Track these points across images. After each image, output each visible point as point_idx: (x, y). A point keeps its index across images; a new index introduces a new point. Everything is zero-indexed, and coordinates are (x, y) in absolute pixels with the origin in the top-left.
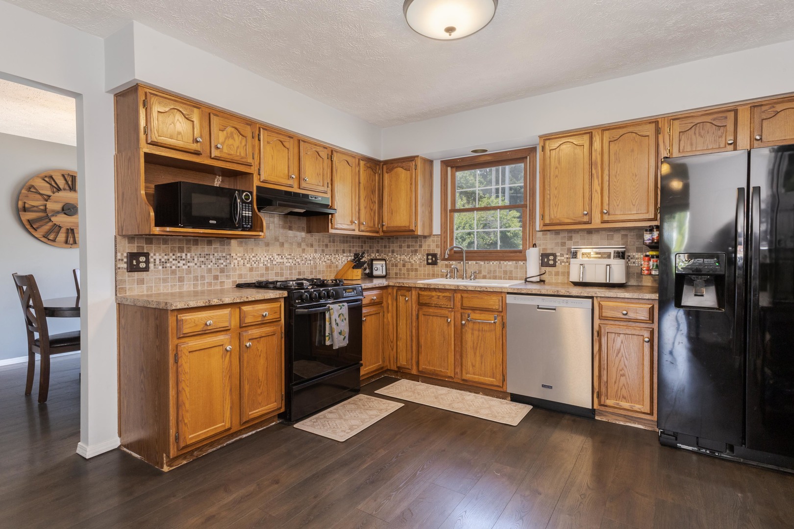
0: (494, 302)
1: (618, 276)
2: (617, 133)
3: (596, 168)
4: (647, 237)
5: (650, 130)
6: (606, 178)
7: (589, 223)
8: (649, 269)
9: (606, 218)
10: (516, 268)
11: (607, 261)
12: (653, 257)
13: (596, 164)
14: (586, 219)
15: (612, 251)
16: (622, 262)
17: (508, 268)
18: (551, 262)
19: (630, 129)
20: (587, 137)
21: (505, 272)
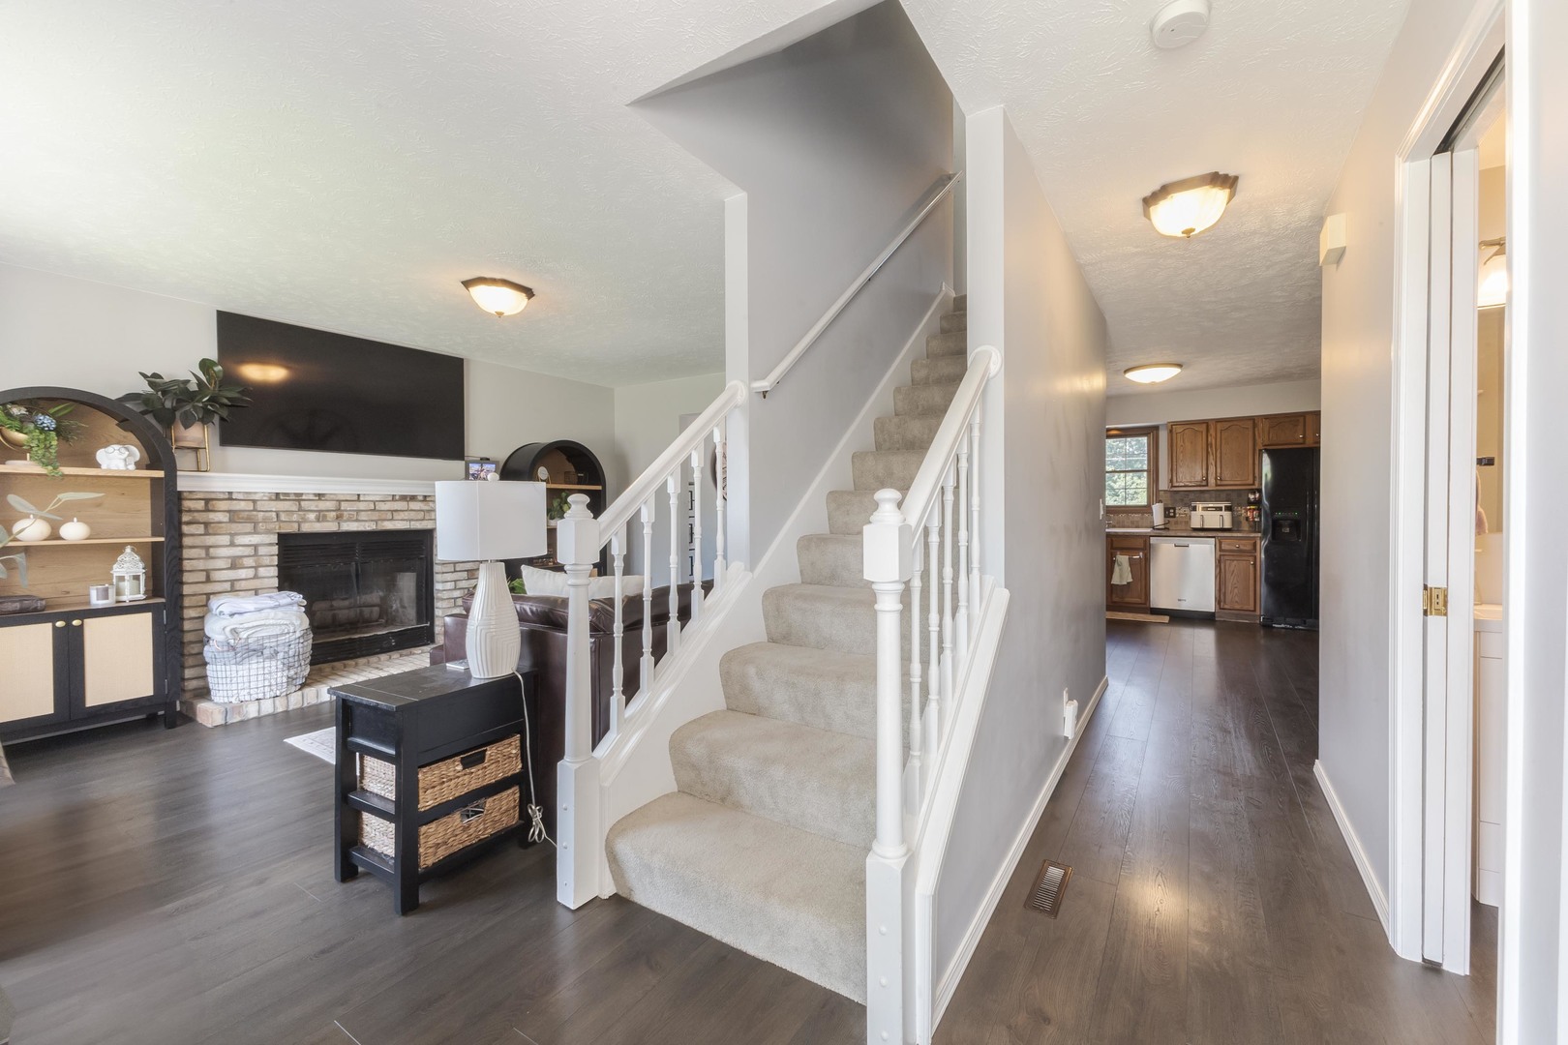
0: (1140, 543)
1: (1228, 525)
2: (1226, 425)
3: (1211, 447)
4: (1251, 497)
5: (1250, 424)
6: (1218, 455)
7: (1207, 485)
8: (1253, 518)
9: (1219, 482)
10: (1142, 519)
11: (1220, 513)
12: (1254, 510)
13: (1211, 444)
14: (1204, 483)
15: (1223, 506)
16: (1229, 513)
17: (1136, 519)
18: (1172, 514)
19: (1235, 423)
20: (1204, 426)
21: (1132, 522)
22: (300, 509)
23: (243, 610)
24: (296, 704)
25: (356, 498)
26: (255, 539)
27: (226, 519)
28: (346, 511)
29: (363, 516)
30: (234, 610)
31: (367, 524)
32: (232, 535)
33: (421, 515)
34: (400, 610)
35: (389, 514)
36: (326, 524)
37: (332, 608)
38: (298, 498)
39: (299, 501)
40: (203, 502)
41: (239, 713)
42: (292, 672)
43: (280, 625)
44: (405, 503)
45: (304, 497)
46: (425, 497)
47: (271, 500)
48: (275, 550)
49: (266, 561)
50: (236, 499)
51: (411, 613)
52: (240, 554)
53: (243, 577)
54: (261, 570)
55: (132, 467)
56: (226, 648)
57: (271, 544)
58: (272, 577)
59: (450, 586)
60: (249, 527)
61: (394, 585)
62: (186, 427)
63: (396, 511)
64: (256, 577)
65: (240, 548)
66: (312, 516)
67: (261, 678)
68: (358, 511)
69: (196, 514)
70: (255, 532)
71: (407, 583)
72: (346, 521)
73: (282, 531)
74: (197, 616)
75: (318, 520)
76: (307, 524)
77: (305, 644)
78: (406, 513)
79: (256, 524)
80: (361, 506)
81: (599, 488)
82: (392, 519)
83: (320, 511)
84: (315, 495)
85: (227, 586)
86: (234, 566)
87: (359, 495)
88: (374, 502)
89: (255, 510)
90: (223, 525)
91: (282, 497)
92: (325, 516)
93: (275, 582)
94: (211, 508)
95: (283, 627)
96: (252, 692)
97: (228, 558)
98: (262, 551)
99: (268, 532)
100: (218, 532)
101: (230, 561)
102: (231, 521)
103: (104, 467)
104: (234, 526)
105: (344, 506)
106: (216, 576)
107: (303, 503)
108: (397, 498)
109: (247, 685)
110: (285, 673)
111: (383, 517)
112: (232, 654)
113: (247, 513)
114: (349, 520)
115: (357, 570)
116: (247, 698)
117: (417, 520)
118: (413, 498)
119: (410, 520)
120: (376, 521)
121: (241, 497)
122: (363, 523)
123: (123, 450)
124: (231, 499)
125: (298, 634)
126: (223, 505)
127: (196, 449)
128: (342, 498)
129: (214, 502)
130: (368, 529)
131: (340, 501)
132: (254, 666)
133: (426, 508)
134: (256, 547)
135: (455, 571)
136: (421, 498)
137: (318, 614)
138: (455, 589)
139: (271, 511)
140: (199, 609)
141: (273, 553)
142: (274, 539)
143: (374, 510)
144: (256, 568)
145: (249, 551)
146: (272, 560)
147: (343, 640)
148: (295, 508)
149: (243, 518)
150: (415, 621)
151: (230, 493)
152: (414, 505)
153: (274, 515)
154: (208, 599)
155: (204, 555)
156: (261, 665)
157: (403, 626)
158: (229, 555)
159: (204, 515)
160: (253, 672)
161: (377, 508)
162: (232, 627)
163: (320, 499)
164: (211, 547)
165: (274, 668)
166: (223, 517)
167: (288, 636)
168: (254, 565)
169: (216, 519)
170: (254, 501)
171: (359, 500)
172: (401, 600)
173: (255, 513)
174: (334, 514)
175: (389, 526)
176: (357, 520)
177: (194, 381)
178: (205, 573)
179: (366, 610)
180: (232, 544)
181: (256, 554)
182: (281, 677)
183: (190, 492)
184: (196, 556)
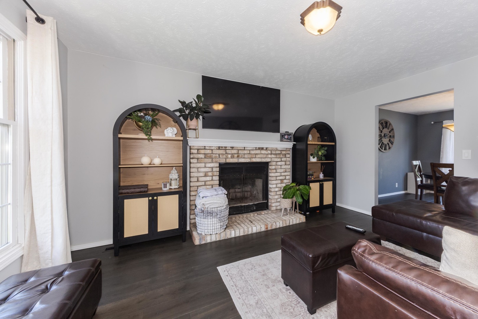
22: (226, 153)
23: (206, 196)
24: (223, 237)
25: (243, 149)
26: (212, 165)
27: (203, 157)
28: (240, 154)
29: (246, 156)
30: (204, 196)
31: (247, 159)
32: (205, 163)
33: (265, 156)
34: (257, 194)
35: (254, 155)
36: (234, 159)
37: (235, 192)
38: (225, 148)
39: (226, 150)
40: (197, 150)
41: (204, 240)
42: (222, 224)
43: (218, 203)
44: (260, 151)
45: (227, 148)
46: (266, 148)
47: (217, 149)
48: (218, 169)
49: (215, 174)
50: (206, 149)
51: (261, 196)
52: (207, 171)
53: (208, 180)
54: (214, 177)
55: (174, 136)
56: (201, 211)
57: (217, 167)
58: (217, 180)
59: (274, 186)
60: (210, 160)
61: (255, 184)
62: (191, 120)
63: (257, 154)
64: (212, 180)
65: (208, 168)
66: (229, 156)
67: (212, 225)
68: (244, 154)
69: (194, 155)
70: (212, 162)
71: (259, 183)
72: (240, 158)
73: (220, 162)
74: (194, 195)
75: (231, 158)
76: (228, 159)
77: (227, 211)
78: (260, 155)
79: (212, 159)
80: (246, 152)
81: (333, 144)
82: (255, 158)
83: (232, 154)
84: (231, 147)
85: (203, 183)
86: (206, 176)
87: (245, 147)
88: (250, 150)
89: (212, 153)
90: (202, 159)
91: (220, 149)
92: (234, 156)
93: (218, 182)
94: (199, 153)
95: (219, 204)
96: (209, 231)
97: (204, 172)
98: (214, 169)
99: (216, 162)
100: (201, 162)
101: (204, 173)
102: (205, 158)
103: (166, 136)
104: (206, 159)
105: (240, 152)
106: (200, 179)
107: (227, 151)
108: (257, 148)
109: (207, 228)
110: (220, 224)
111: (252, 157)
112: (202, 214)
113: (210, 155)
114: (241, 158)
115: (243, 178)
116: (207, 233)
117: (264, 158)
118: (262, 149)
119: (262, 158)
120: (250, 158)
121: (208, 148)
122: (246, 159)
123: (171, 129)
124: (205, 149)
125: (224, 207)
126: (202, 151)
127: (195, 129)
128: (239, 149)
129: (200, 150)
130: (247, 161)
131: (238, 150)
132: (209, 220)
133: (267, 153)
134: (212, 168)
135: (276, 180)
136: (265, 149)
137: (231, 194)
138: (276, 187)
139: (217, 154)
140: (195, 192)
141: (217, 171)
142: (218, 165)
143: (249, 154)
144: (212, 176)
145: (210, 170)
146: (217, 174)
147: (239, 206)
148: (224, 153)
149: (208, 157)
150: (262, 199)
151: (205, 147)
152: (263, 152)
153: (218, 155)
154: (198, 188)
155: (197, 171)
156: (212, 220)
157: (258, 201)
158: (204, 171)
159: (197, 155)
160: (209, 223)
161: (251, 153)
162: (202, 203)
163: (232, 149)
164: (199, 168)
165: (216, 222)
166: (202, 156)
167: (221, 208)
168: (212, 175)
169: (201, 157)
170: (212, 150)
171: (244, 150)
172: (257, 190)
173: (212, 154)
174: (236, 155)
175: (254, 160)
176: (244, 158)
177: (194, 102)
178: (197, 178)
179: (246, 193)
180: (205, 167)
181: (212, 171)
182: (218, 225)
183: (193, 146)
184: (194, 171)
